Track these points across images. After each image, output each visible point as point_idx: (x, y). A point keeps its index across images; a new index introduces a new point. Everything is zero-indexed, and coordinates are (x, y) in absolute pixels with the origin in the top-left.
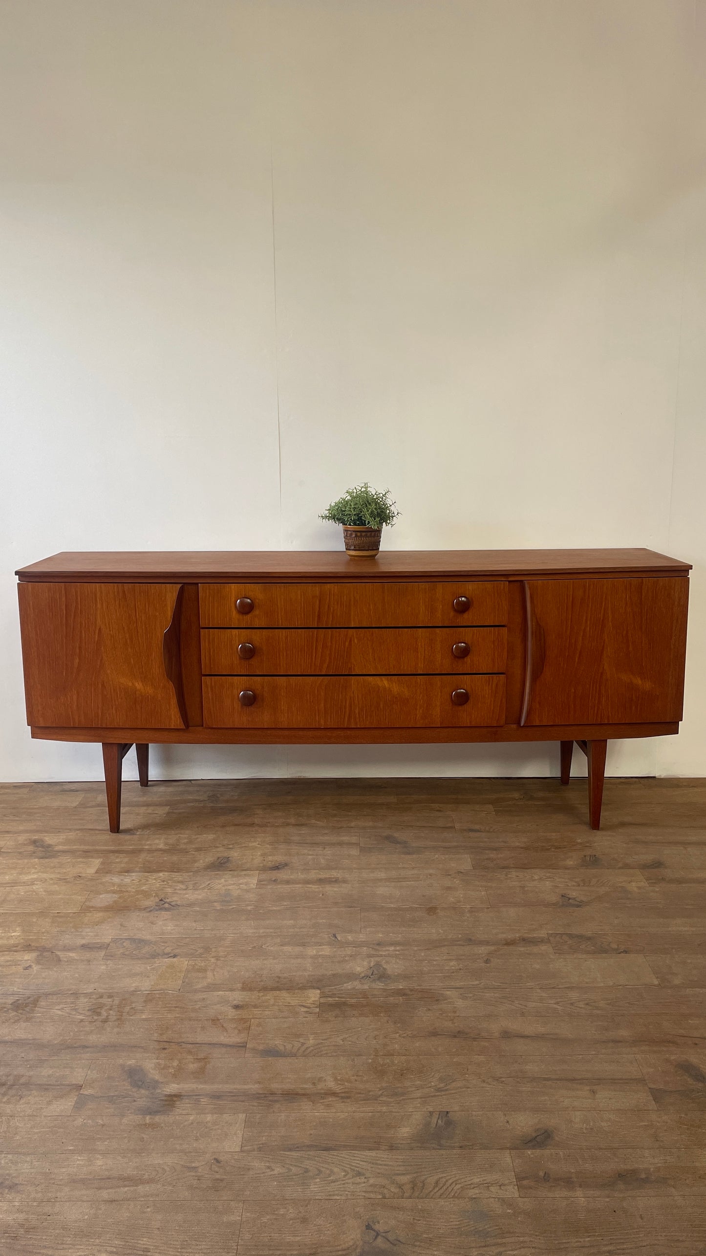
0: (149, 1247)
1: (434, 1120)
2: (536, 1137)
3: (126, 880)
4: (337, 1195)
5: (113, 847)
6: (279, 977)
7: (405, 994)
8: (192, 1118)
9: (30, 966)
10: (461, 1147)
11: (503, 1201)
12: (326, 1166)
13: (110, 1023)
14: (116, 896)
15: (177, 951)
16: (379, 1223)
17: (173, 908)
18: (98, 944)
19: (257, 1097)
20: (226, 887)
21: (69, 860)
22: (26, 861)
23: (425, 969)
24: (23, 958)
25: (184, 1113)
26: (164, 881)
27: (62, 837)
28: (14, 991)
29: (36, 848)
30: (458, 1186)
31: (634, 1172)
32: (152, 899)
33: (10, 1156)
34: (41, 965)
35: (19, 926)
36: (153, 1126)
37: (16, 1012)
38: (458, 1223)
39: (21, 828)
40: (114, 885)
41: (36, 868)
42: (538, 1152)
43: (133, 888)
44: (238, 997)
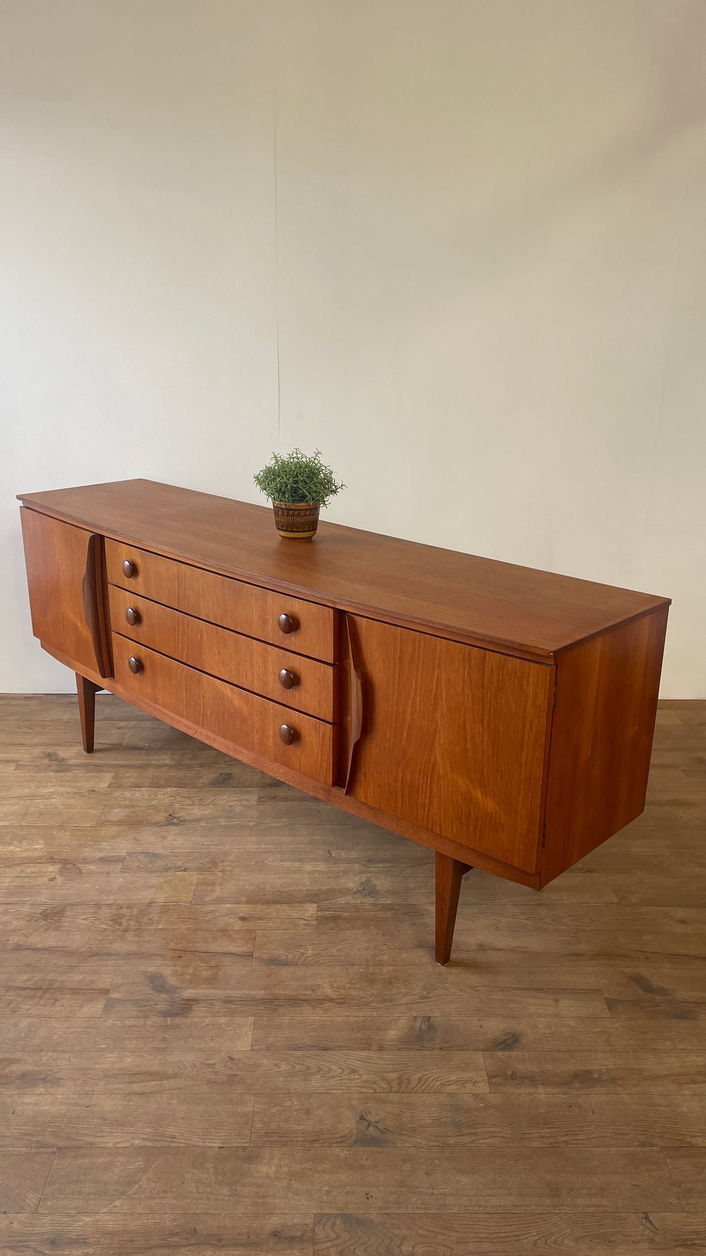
0: (176, 1134)
1: (418, 1024)
2: (506, 1040)
3: (137, 795)
4: (335, 1089)
5: (123, 762)
6: (281, 892)
7: (392, 909)
8: (207, 1020)
9: (54, 878)
10: (441, 1048)
11: (476, 1096)
12: (325, 1064)
13: (131, 933)
14: (127, 811)
15: (187, 865)
16: (370, 1113)
17: (181, 823)
18: (115, 858)
19: (264, 1001)
20: (230, 804)
21: (82, 774)
22: (43, 774)
23: (411, 885)
24: (48, 870)
25: (200, 1016)
26: (172, 797)
27: (74, 751)
28: (41, 901)
29: (51, 762)
30: (438, 1083)
31: (589, 1072)
32: (162, 814)
33: (50, 1054)
34: (64, 876)
35: (42, 839)
36: (175, 1027)
37: (45, 920)
38: (438, 1115)
39: (35, 741)
40: (125, 800)
41: (52, 782)
42: (506, 1053)
43: (144, 803)
44: (244, 909)
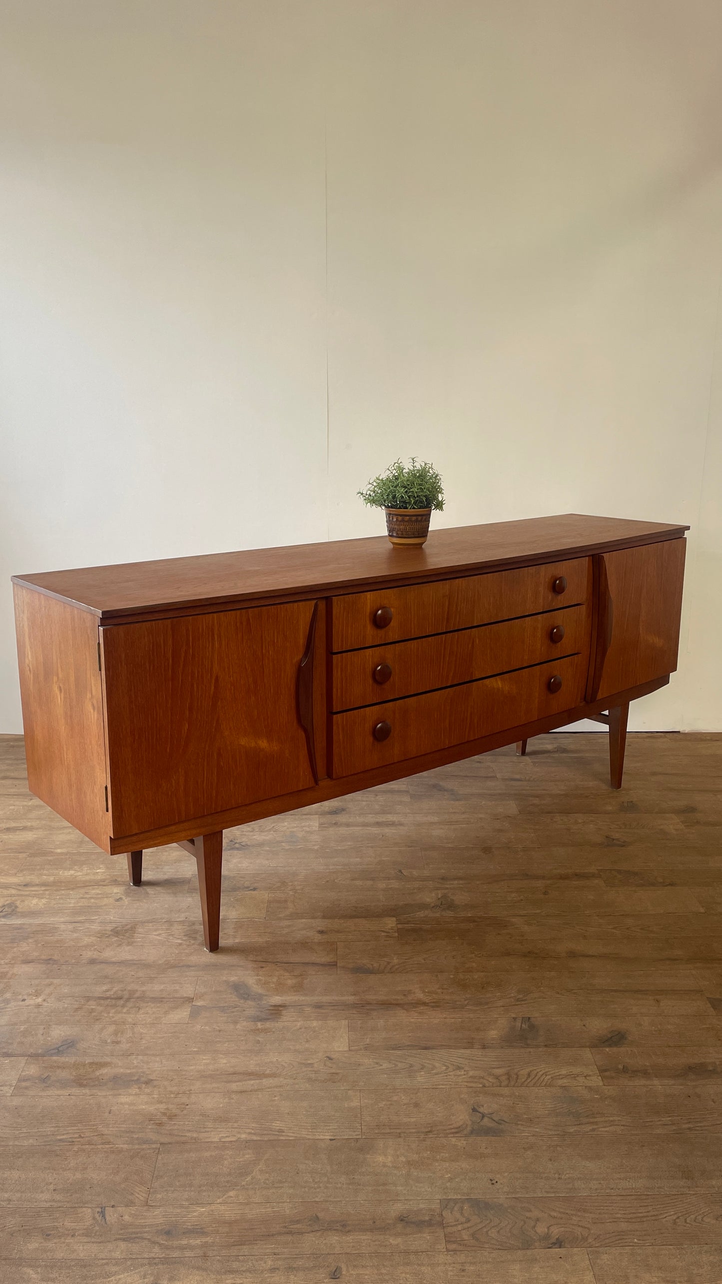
0: (283, 1128)
1: (518, 1024)
2: (611, 1037)
4: (442, 1085)
6: (356, 908)
7: (474, 921)
8: (299, 1024)
9: (121, 898)
10: (546, 1046)
11: (590, 1088)
12: (428, 1062)
15: (256, 885)
16: (482, 1106)
17: (244, 848)
19: (354, 1006)
20: (291, 830)
23: (489, 900)
24: (113, 891)
25: (291, 1020)
28: (110, 919)
30: (549, 1077)
31: (703, 1065)
33: (140, 1057)
34: (130, 897)
35: (102, 863)
36: (265, 1031)
37: (117, 937)
38: (553, 1106)
42: (615, 1049)
44: (319, 924)
